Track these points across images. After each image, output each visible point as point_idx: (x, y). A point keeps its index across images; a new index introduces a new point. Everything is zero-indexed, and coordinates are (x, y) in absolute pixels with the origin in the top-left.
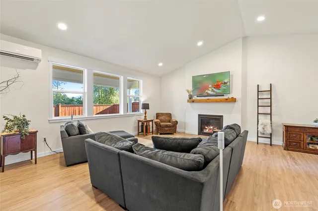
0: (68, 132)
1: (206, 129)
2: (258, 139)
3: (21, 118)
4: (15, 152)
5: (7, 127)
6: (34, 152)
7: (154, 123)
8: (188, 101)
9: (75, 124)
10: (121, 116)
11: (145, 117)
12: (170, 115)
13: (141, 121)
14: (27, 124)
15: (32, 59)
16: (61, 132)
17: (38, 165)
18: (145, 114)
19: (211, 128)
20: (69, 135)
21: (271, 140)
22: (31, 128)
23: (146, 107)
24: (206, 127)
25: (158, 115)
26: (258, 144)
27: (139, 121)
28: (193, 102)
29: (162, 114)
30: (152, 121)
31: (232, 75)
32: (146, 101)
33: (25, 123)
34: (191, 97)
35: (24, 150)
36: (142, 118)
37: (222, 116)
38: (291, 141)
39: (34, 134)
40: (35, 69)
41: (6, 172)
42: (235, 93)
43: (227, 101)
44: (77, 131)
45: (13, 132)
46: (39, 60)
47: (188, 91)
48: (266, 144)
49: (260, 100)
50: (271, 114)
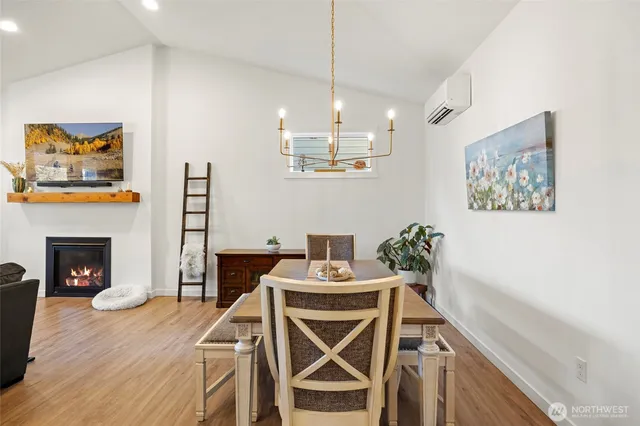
1: (74, 277)
2: (180, 289)
8: (10, 198)
19: (87, 273)
21: (204, 289)
24: (74, 273)
26: (179, 300)
28: (25, 200)
31: (131, 134)
34: (21, 186)
37: (109, 239)
38: (226, 285)
42: (138, 179)
43: (113, 199)
47: (13, 172)
48: (196, 299)
49: (189, 198)
50: (206, 230)
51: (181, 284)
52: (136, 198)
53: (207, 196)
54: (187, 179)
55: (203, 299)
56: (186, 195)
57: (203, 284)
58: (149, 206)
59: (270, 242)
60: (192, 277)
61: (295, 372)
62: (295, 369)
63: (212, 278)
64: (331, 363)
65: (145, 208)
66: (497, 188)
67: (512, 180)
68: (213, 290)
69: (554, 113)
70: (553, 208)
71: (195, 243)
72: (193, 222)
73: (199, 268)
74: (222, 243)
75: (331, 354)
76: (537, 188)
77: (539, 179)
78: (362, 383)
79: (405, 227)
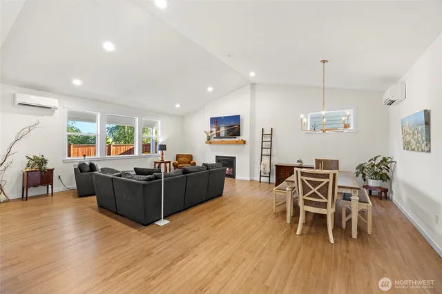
0: (80, 169)
2: (260, 178)
3: (40, 157)
4: (35, 186)
5: (28, 165)
6: (50, 186)
7: (172, 165)
8: (206, 143)
9: (88, 163)
10: (136, 157)
11: (162, 158)
12: (190, 157)
13: (157, 163)
14: (46, 163)
15: (50, 108)
16: (75, 169)
17: (53, 197)
18: (162, 155)
20: (82, 172)
21: (270, 179)
22: (49, 166)
23: (163, 148)
25: (178, 156)
26: (260, 183)
27: (155, 163)
28: (211, 143)
29: (183, 156)
30: (169, 162)
31: (243, 118)
32: (163, 142)
33: (44, 161)
34: (209, 139)
35: (42, 184)
36: (159, 160)
37: (235, 157)
38: (279, 178)
39: (51, 171)
40: (52, 115)
41: (28, 201)
42: (245, 135)
43: (237, 143)
44: (88, 169)
45: (34, 169)
46: (56, 108)
47: (206, 133)
48: (266, 183)
49: (264, 143)
50: (270, 155)
51: (261, 176)
52: (244, 142)
53: (271, 141)
54: (263, 135)
55: (269, 183)
56: (262, 141)
57: (269, 177)
58: (249, 145)
59: (298, 161)
60: (265, 173)
61: (304, 195)
62: (304, 194)
63: (273, 175)
64: (314, 193)
65: (247, 146)
66: (412, 140)
67: (416, 137)
68: (273, 180)
69: (430, 111)
70: (430, 151)
71: (266, 160)
72: (266, 152)
73: (268, 170)
74: (277, 160)
75: (314, 190)
76: (423, 142)
77: (424, 139)
78: (325, 200)
79: (373, 157)
